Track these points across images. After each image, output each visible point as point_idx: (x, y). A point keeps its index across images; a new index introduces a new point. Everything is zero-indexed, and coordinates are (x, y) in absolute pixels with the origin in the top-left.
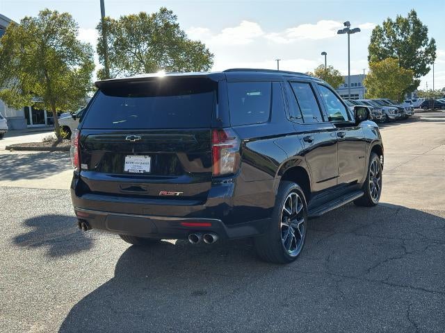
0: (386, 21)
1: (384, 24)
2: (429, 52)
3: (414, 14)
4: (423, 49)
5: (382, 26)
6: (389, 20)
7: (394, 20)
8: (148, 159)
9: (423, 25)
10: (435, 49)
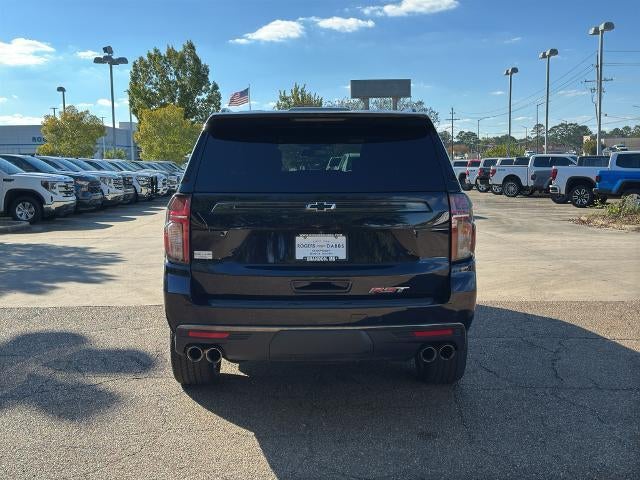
0: (153, 53)
1: (150, 56)
2: (213, 102)
3: (191, 47)
4: (204, 96)
5: (146, 58)
6: (156, 51)
7: (164, 52)
8: (342, 240)
9: (203, 63)
10: (220, 98)
